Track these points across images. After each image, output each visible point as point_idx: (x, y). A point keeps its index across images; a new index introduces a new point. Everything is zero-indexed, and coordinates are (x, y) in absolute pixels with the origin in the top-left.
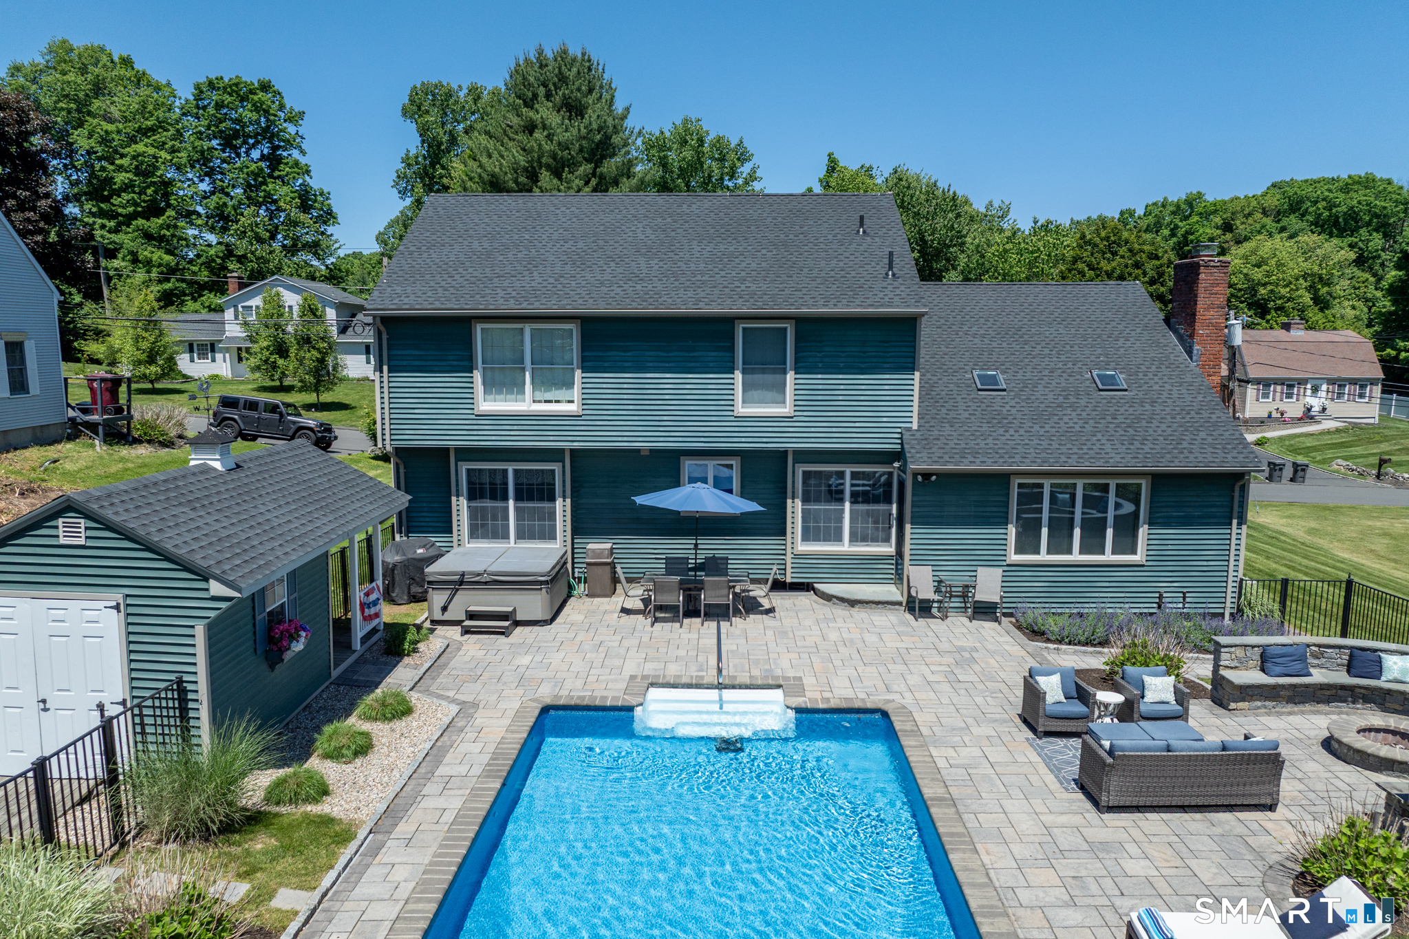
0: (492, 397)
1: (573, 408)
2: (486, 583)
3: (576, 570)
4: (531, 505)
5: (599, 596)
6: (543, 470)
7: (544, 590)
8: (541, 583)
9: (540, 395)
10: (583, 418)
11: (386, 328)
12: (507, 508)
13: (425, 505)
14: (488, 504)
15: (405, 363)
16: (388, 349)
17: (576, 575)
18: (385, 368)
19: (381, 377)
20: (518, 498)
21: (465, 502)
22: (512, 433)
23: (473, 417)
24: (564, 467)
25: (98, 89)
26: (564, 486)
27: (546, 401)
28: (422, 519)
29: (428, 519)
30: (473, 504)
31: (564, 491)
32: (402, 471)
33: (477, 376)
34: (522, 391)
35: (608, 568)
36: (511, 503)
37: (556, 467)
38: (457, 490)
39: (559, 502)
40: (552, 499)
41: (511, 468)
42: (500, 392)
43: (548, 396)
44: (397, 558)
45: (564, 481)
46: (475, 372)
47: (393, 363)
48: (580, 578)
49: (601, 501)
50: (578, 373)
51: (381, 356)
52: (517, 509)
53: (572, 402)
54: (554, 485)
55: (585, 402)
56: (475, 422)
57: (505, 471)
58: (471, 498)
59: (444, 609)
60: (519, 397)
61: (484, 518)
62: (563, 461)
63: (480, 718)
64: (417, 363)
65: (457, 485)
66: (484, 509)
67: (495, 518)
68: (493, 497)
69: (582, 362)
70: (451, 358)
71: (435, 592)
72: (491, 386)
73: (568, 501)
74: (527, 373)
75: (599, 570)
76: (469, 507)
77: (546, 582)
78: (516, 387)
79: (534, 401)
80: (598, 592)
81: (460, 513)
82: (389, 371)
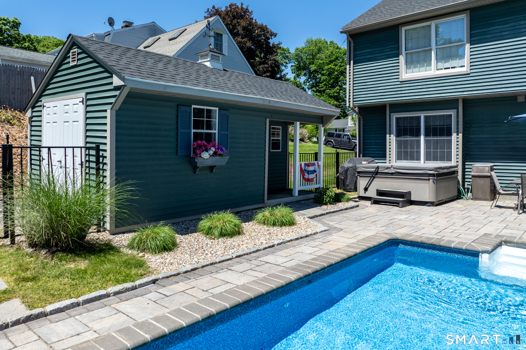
0: (411, 70)
1: (464, 70)
2: (392, 174)
3: (466, 183)
4: (435, 138)
5: (480, 199)
6: (443, 116)
7: (431, 181)
8: (430, 175)
9: (440, 65)
10: (471, 75)
11: (353, 40)
12: (420, 140)
13: (373, 141)
14: (409, 138)
15: (362, 58)
16: (354, 52)
17: (466, 187)
18: (352, 62)
19: (350, 67)
20: (426, 135)
21: (394, 138)
22: (422, 90)
23: (399, 83)
24: (458, 112)
25: (320, 50)
26: (458, 124)
27: (445, 69)
28: (371, 150)
29: (374, 149)
30: (399, 139)
31: (458, 128)
32: (362, 122)
33: (402, 59)
34: (430, 65)
35: (488, 180)
36: (422, 138)
37: (452, 112)
38: (390, 130)
39: (454, 136)
40: (450, 134)
41: (422, 115)
42: (416, 67)
43: (447, 65)
44: (351, 165)
45: (458, 122)
46: (401, 56)
47: (356, 59)
48: (468, 189)
49: (486, 136)
50: (468, 46)
51: (350, 56)
52: (426, 142)
53: (464, 66)
54: (451, 125)
55: (472, 64)
56: (399, 86)
57: (419, 118)
58: (398, 135)
59: (366, 189)
60: (428, 68)
61: (406, 147)
62: (457, 108)
63: (335, 236)
64: (368, 56)
65: (390, 127)
66: (406, 142)
67: (412, 147)
68: (412, 135)
69: (470, 38)
70: (387, 50)
71: (361, 178)
72: (409, 63)
73: (461, 135)
74: (433, 52)
75: (481, 181)
76: (396, 140)
77: (433, 175)
78: (427, 61)
79: (437, 70)
80: (480, 196)
81: (391, 144)
82: (354, 64)
